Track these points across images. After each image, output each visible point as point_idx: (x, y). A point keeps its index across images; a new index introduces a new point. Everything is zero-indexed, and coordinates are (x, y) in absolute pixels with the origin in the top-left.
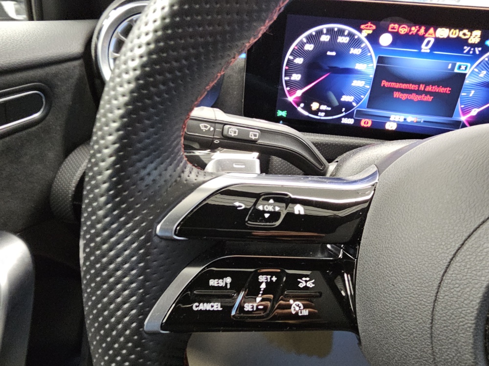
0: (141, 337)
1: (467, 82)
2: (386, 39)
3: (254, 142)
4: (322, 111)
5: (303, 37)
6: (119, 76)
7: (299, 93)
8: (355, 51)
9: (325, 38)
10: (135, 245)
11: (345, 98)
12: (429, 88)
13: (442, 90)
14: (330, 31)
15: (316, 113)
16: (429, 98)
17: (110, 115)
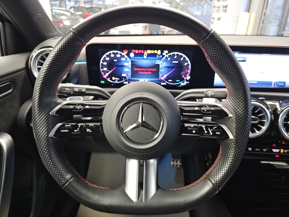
0: (48, 138)
1: (160, 66)
2: (132, 55)
3: (85, 92)
4: (116, 80)
5: (105, 56)
6: (39, 77)
7: (107, 74)
8: (123, 59)
9: (112, 56)
10: (45, 120)
11: (123, 75)
12: (149, 70)
13: (153, 70)
14: (113, 53)
15: (114, 81)
16: (150, 73)
17: (37, 88)
